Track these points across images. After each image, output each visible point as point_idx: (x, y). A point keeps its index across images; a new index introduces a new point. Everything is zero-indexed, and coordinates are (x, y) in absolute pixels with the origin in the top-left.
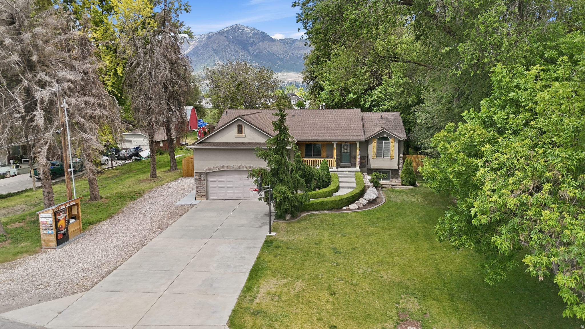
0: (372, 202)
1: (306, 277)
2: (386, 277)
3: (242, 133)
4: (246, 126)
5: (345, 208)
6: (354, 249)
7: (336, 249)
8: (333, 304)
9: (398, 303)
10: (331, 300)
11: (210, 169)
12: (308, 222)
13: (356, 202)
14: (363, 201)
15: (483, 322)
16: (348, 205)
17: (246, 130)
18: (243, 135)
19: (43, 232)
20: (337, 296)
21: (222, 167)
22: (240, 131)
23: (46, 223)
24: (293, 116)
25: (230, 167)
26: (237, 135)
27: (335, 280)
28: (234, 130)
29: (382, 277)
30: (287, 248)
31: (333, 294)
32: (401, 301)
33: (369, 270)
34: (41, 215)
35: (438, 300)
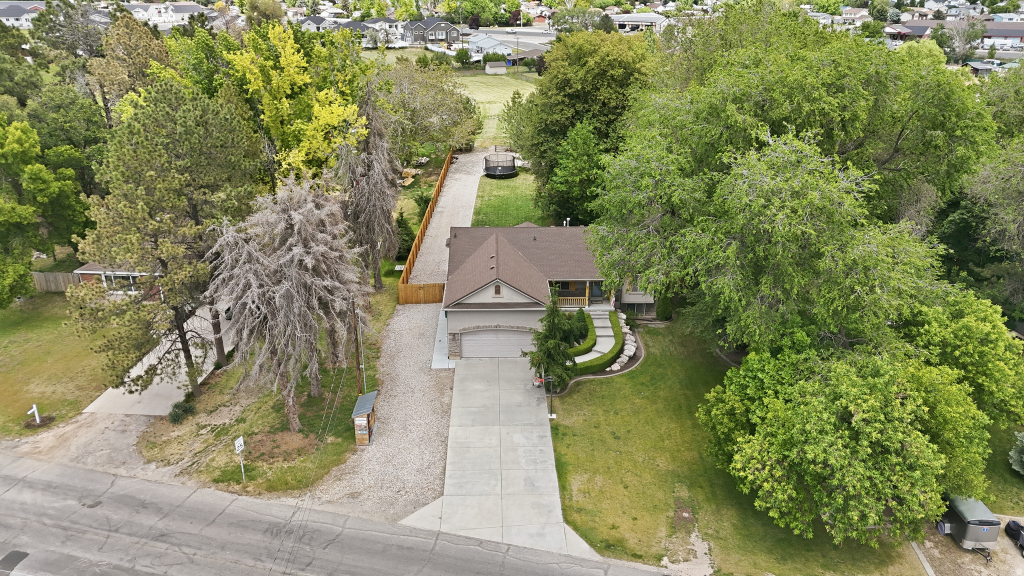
0: (633, 359)
1: (601, 470)
2: (661, 465)
3: (499, 293)
4: (504, 287)
5: (608, 369)
6: (629, 431)
7: (614, 433)
8: (629, 498)
9: (674, 492)
10: (626, 493)
11: (464, 329)
12: (578, 394)
13: (618, 361)
14: (624, 359)
15: (732, 506)
16: (610, 366)
17: (504, 290)
18: (501, 295)
19: (357, 432)
20: (629, 488)
21: (478, 327)
22: (498, 291)
23: (360, 426)
24: (535, 239)
25: (486, 327)
26: (494, 295)
27: (623, 471)
28: (492, 290)
29: (658, 466)
30: (574, 435)
31: (626, 487)
32: (676, 490)
33: (647, 458)
34: (357, 419)
35: (701, 487)
